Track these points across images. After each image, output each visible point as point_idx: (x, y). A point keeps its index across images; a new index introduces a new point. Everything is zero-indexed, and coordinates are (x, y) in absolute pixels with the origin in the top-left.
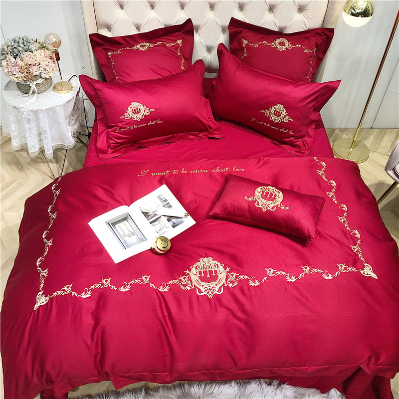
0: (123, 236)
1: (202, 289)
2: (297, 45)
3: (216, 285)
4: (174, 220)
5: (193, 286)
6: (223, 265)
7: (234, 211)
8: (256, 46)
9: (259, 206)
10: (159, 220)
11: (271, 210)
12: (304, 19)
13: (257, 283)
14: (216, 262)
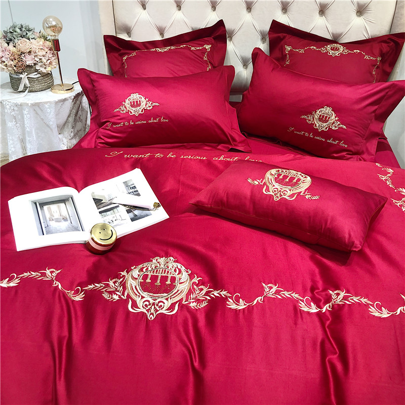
0: (48, 219)
1: (140, 303)
2: (355, 51)
3: (167, 299)
4: (137, 212)
5: (126, 294)
6: (190, 272)
7: (227, 198)
8: (302, 51)
9: (268, 193)
10: (115, 210)
11: (288, 198)
12: (365, 24)
13: (242, 305)
14: (179, 266)
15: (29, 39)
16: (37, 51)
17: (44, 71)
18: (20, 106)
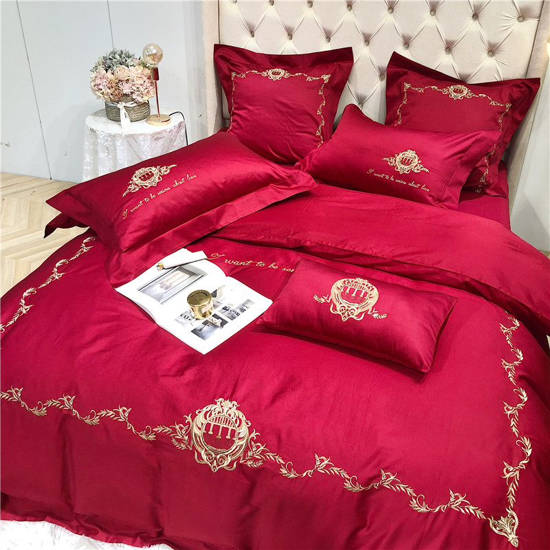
2: (480, 95)
8: (422, 90)
12: (497, 65)
15: (127, 66)
16: (135, 80)
17: (140, 100)
18: (114, 137)
